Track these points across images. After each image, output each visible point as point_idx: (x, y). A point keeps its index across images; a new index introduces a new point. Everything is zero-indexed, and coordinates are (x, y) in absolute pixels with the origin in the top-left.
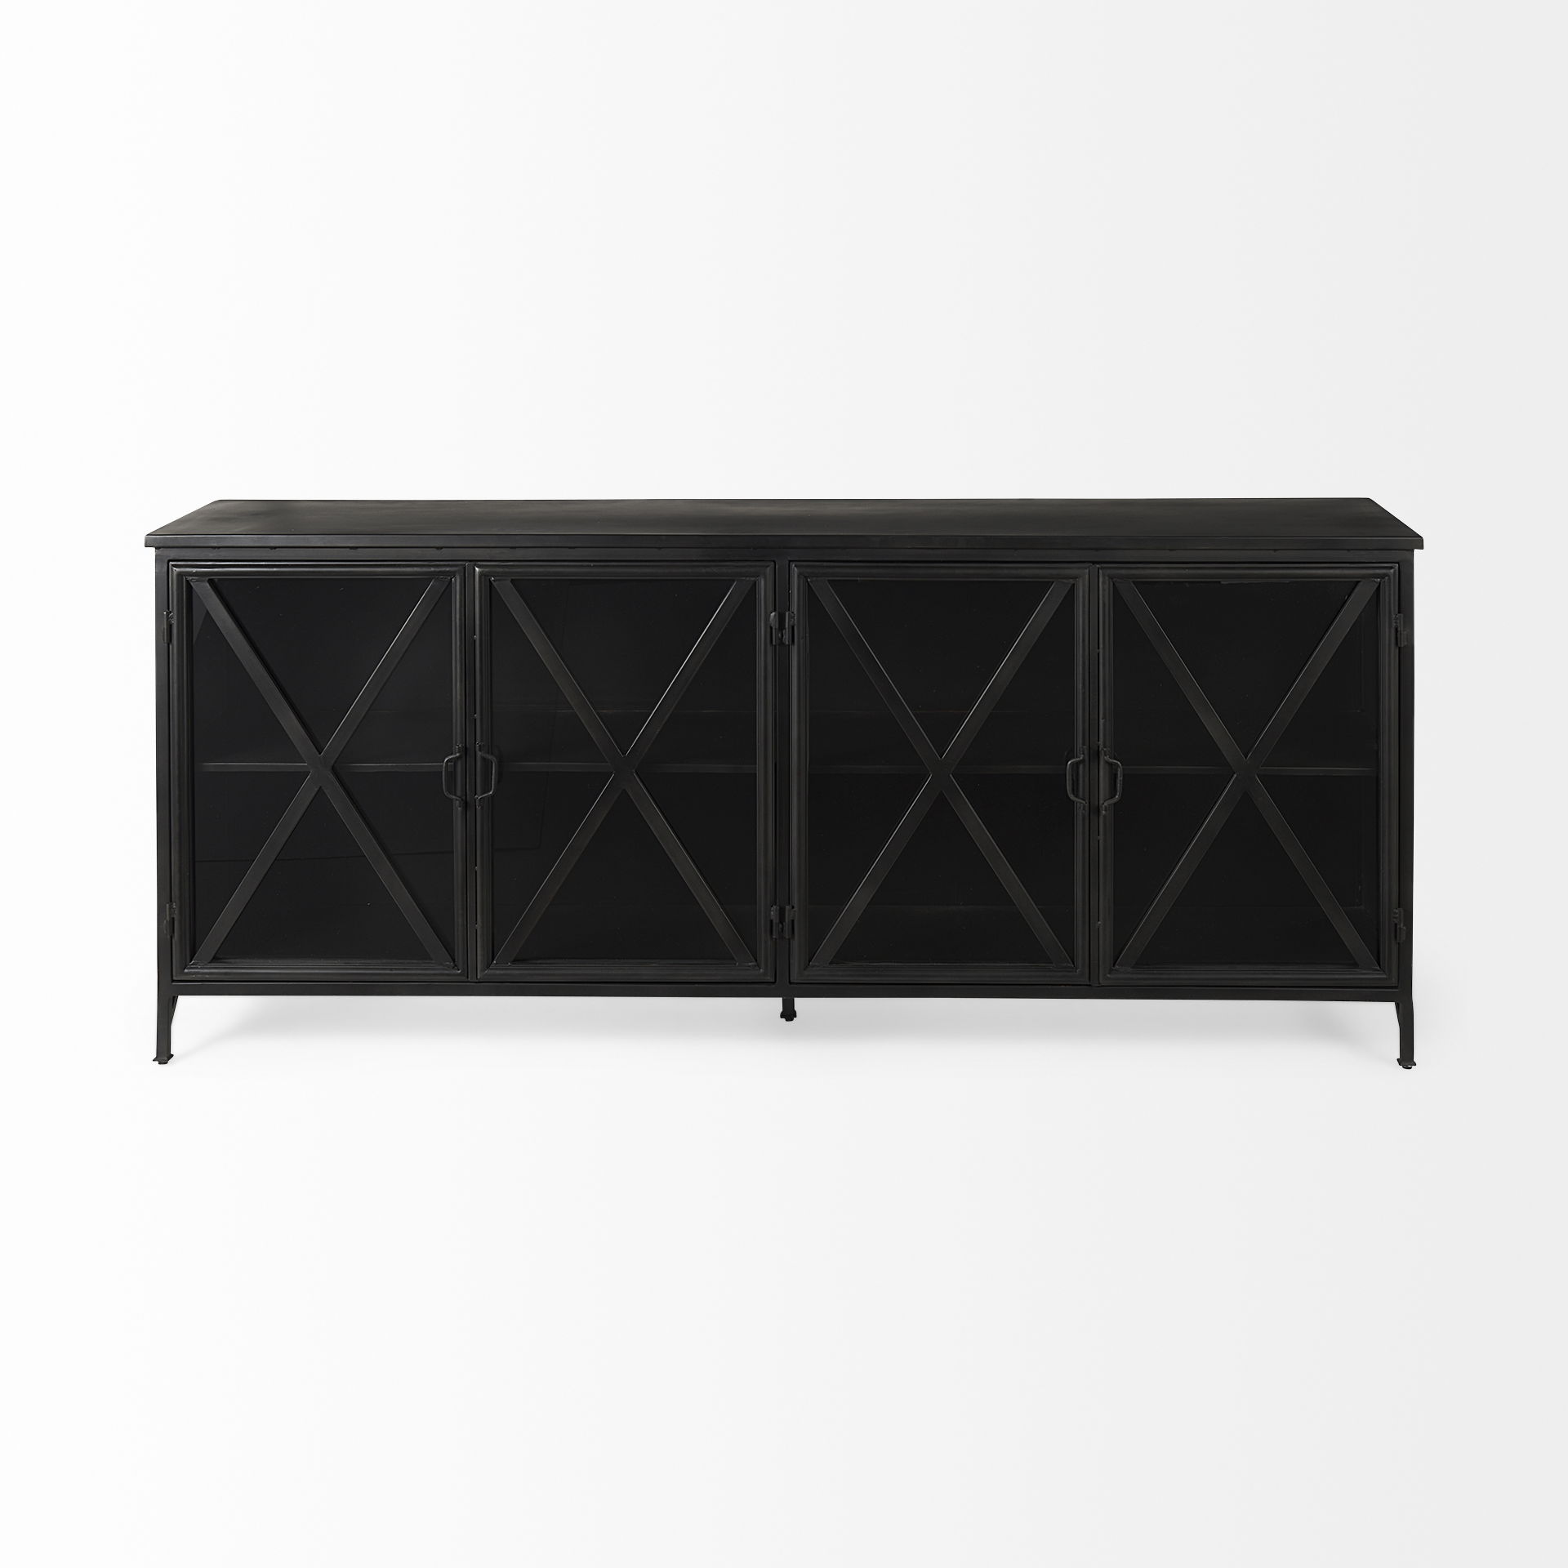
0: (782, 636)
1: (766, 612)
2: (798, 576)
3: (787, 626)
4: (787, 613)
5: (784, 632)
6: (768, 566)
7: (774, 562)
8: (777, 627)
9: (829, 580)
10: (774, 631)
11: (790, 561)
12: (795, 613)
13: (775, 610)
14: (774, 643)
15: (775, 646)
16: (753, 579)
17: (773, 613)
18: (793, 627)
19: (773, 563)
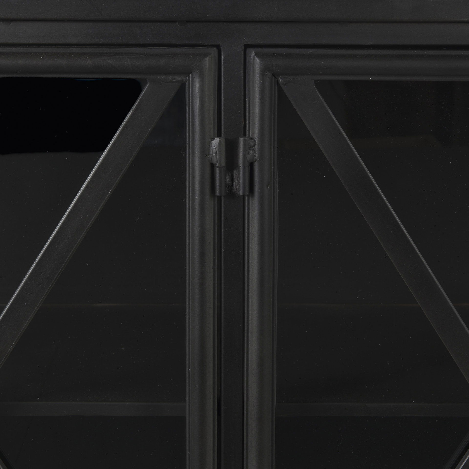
0: (232, 180)
1: (203, 138)
2: (262, 74)
3: (241, 163)
4: (241, 140)
5: (235, 172)
6: (206, 55)
7: (218, 47)
8: (223, 164)
9: (316, 81)
10: (217, 170)
11: (247, 46)
12: (256, 138)
13: (219, 135)
14: (218, 194)
15: (220, 198)
16: (179, 78)
17: (216, 141)
18: (251, 165)
19: (215, 50)
